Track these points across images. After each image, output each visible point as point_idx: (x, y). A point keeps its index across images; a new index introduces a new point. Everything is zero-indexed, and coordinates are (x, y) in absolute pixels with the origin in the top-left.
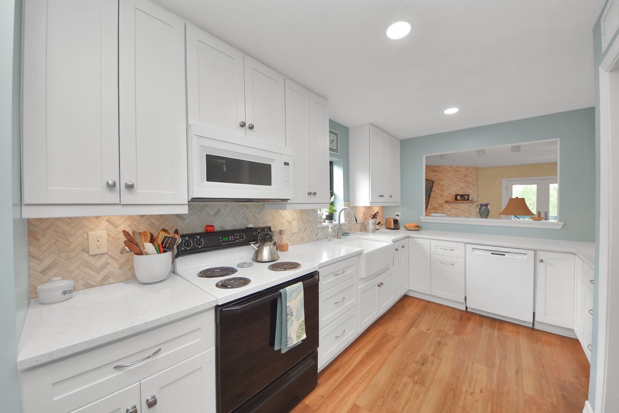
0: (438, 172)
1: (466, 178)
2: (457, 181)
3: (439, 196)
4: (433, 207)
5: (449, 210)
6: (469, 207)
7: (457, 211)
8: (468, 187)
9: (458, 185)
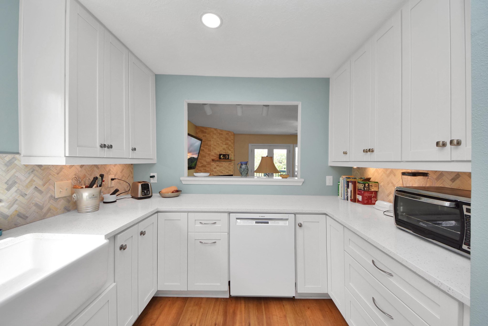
0: (206, 133)
1: (227, 141)
2: (221, 143)
3: (207, 155)
4: (202, 164)
5: (215, 167)
6: (229, 165)
7: (221, 168)
8: (228, 148)
9: (222, 146)
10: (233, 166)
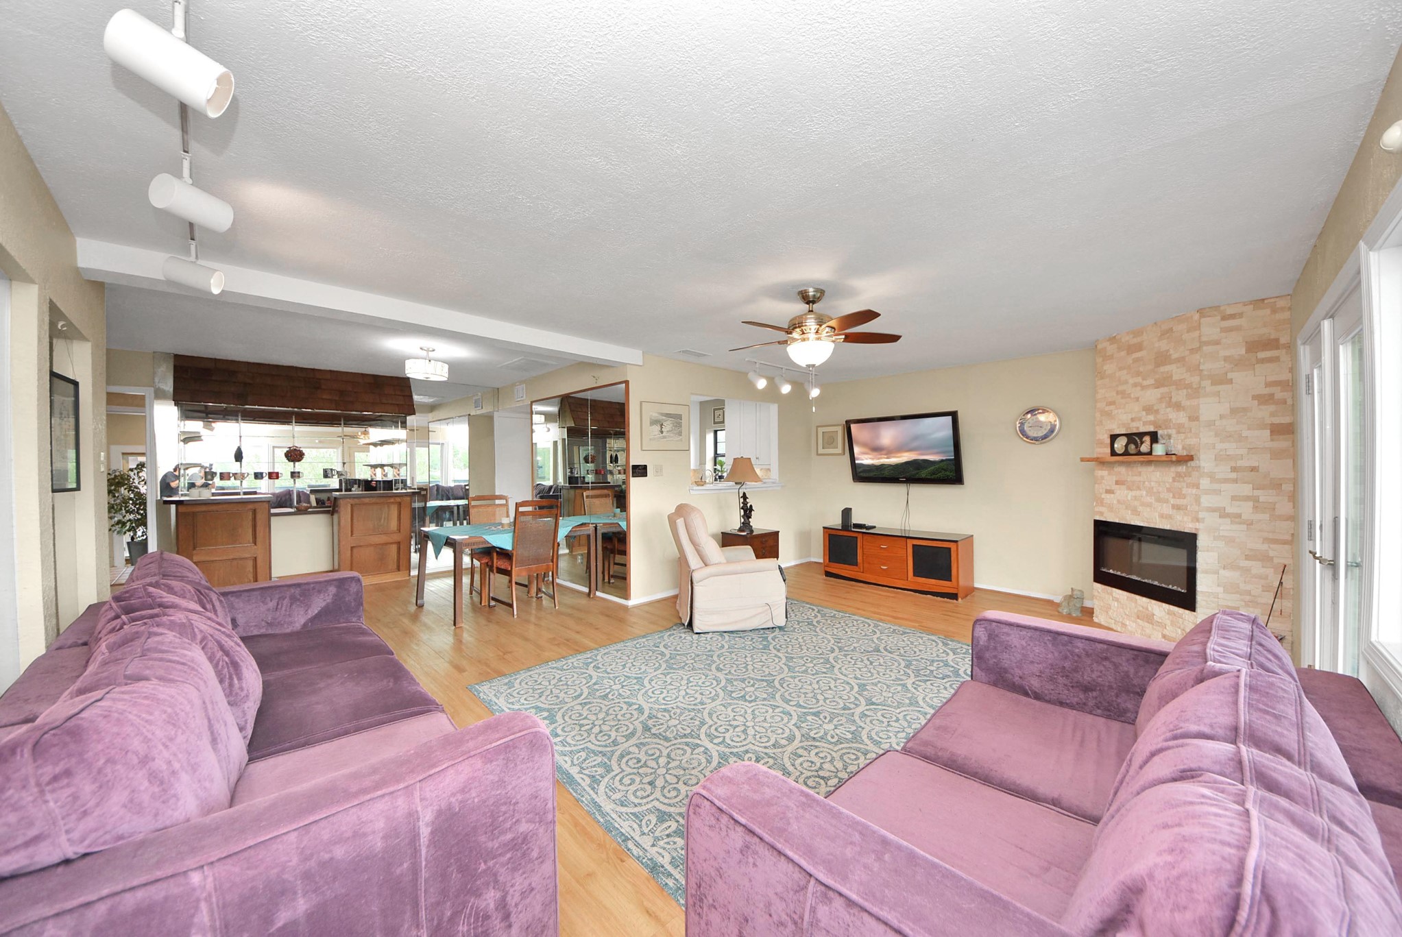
2: (1135, 385)
9: (1137, 399)
10: (1197, 486)
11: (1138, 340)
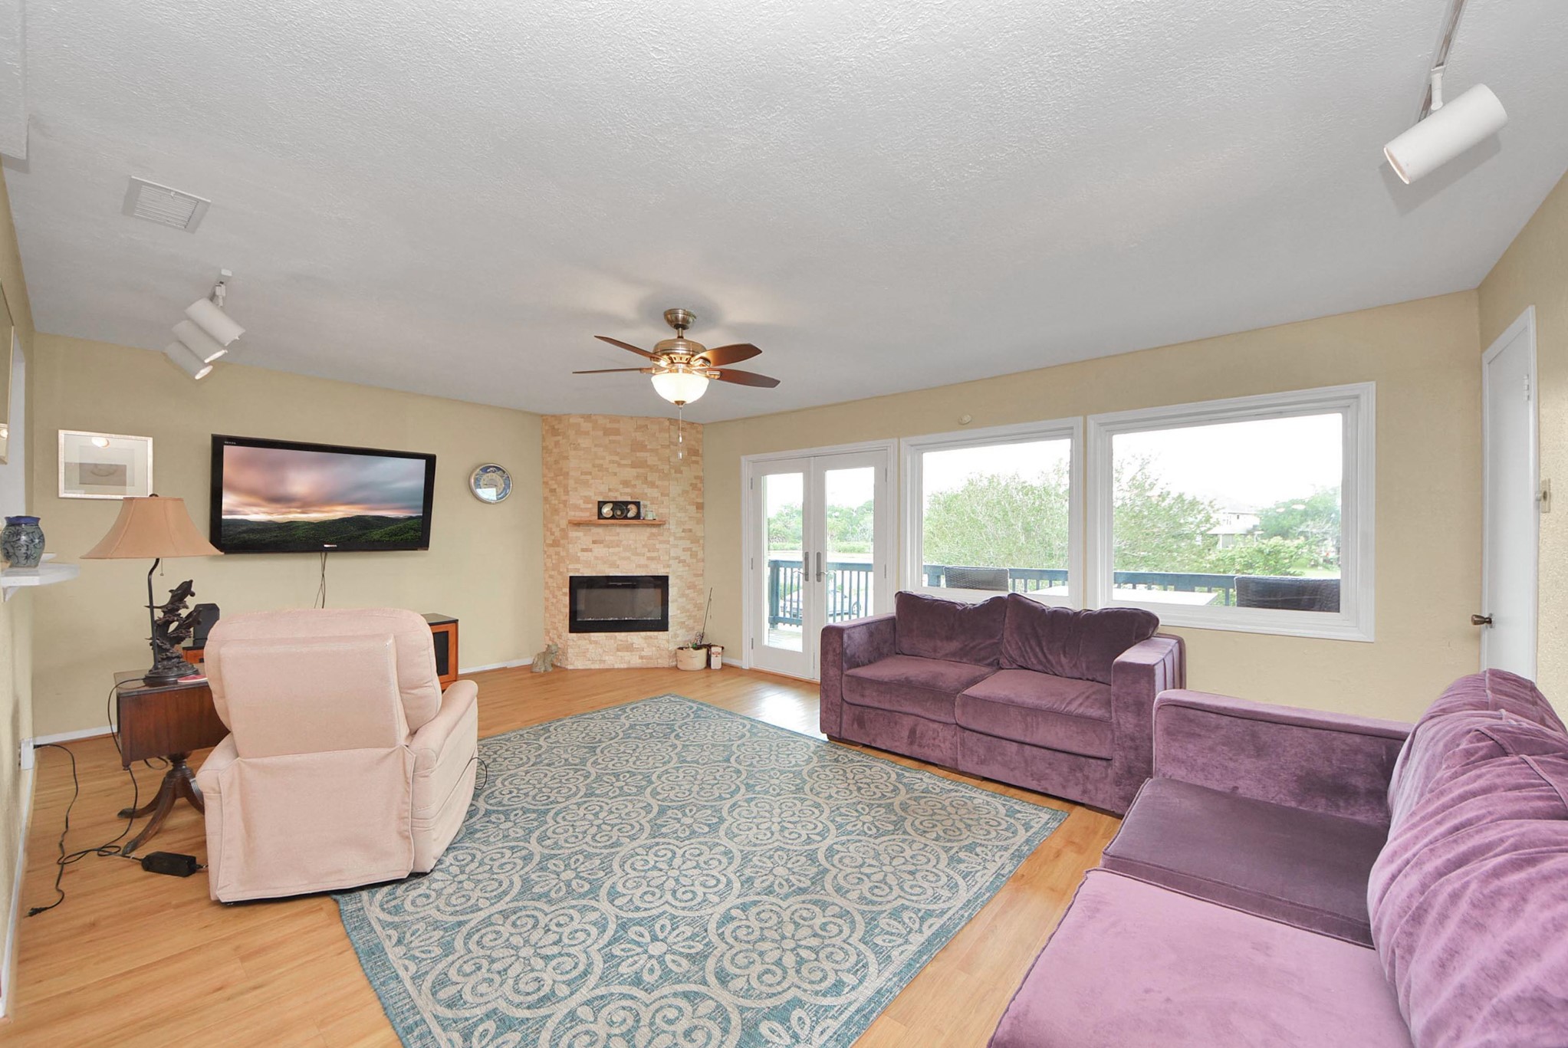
0: (559, 435)
1: (638, 454)
2: (613, 462)
3: (561, 505)
4: (553, 537)
6: (649, 538)
8: (646, 478)
9: (615, 474)
10: (668, 542)
11: (616, 426)
